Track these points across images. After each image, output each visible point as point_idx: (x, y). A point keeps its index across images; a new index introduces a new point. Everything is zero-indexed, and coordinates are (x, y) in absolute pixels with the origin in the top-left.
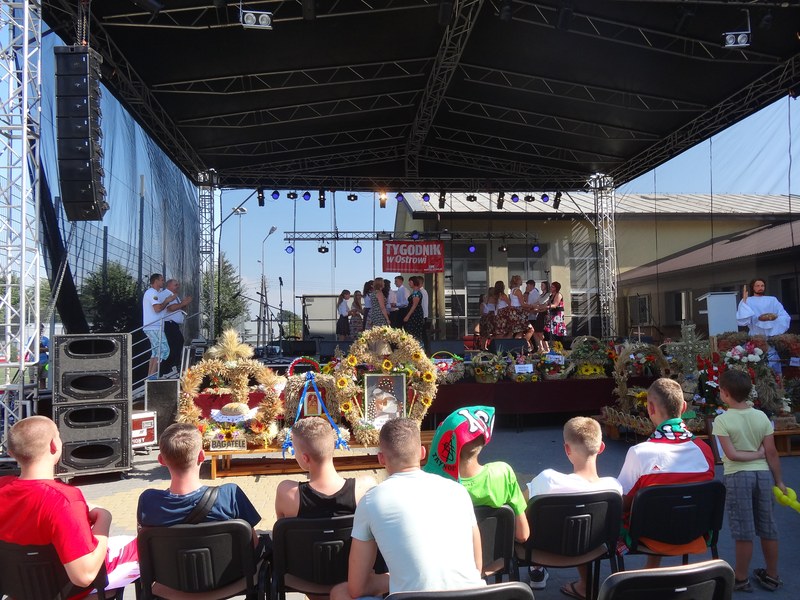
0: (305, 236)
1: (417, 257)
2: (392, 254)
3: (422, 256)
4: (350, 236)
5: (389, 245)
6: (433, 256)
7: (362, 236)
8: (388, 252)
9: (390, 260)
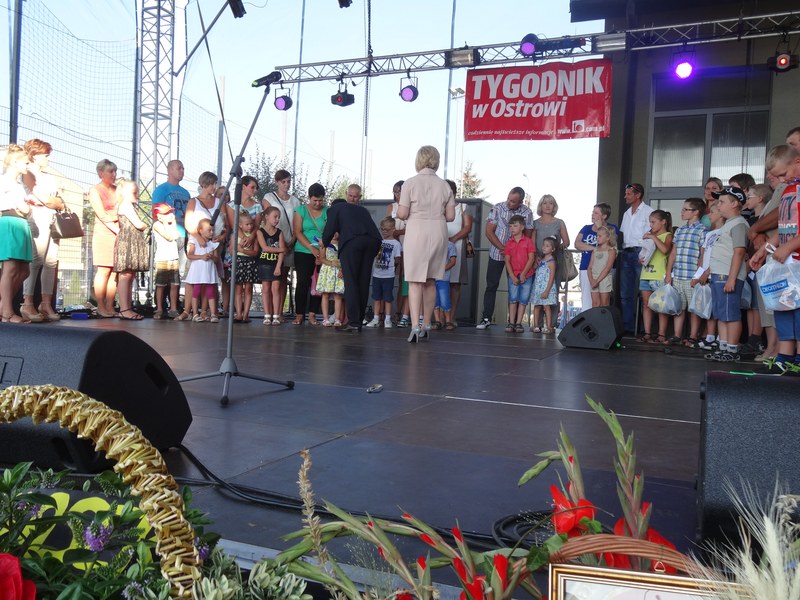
0: (312, 72)
1: (543, 101)
2: (485, 98)
3: (556, 98)
4: (396, 63)
5: (478, 80)
6: (585, 96)
7: (420, 62)
8: (477, 95)
9: (479, 111)
